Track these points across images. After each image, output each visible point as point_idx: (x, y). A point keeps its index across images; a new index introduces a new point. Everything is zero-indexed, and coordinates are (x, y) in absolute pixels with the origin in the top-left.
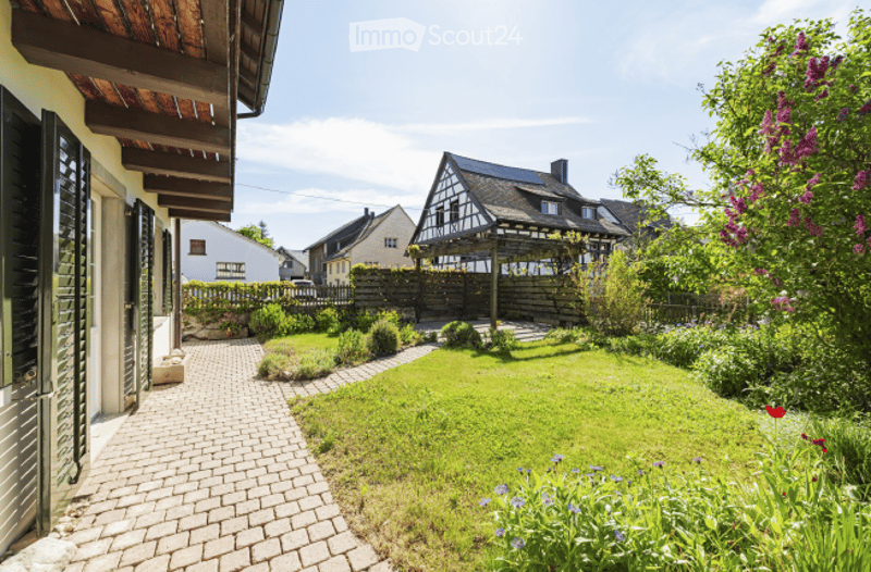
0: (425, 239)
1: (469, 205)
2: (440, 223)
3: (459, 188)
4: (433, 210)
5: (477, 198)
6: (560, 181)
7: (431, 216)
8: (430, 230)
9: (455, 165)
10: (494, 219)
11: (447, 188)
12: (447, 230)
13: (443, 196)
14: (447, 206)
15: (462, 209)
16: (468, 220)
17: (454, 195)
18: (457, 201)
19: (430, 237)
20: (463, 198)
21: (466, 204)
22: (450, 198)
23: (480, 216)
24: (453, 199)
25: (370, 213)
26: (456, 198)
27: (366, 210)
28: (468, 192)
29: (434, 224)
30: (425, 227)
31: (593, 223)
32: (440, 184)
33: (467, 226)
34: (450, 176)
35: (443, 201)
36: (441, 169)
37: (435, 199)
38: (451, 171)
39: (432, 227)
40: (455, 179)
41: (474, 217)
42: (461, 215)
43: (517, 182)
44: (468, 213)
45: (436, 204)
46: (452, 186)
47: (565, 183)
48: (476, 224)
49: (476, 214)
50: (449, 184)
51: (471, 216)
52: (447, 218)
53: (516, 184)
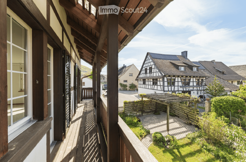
0: (141, 77)
1: (155, 69)
2: (146, 73)
3: (152, 63)
4: (144, 69)
5: (158, 67)
6: (185, 58)
7: (143, 70)
8: (143, 74)
9: (151, 56)
10: (164, 74)
11: (148, 63)
12: (148, 75)
13: (147, 65)
14: (148, 68)
15: (153, 70)
16: (155, 73)
17: (151, 65)
18: (152, 67)
19: (143, 76)
20: (153, 67)
21: (154, 68)
22: (149, 66)
23: (159, 73)
24: (150, 66)
25: (125, 65)
26: (151, 66)
27: (124, 65)
28: (155, 65)
29: (144, 73)
30: (141, 73)
31: (197, 73)
32: (146, 61)
33: (155, 75)
34: (149, 59)
35: (147, 66)
36: (146, 57)
37: (145, 66)
38: (149, 58)
39: (144, 74)
40: (151, 61)
41: (157, 73)
42: (153, 72)
43: (171, 60)
44: (155, 71)
45: (145, 67)
46: (150, 62)
47: (187, 58)
48: (157, 75)
49: (158, 72)
50: (149, 62)
51: (156, 72)
52: (148, 71)
53: (170, 61)
